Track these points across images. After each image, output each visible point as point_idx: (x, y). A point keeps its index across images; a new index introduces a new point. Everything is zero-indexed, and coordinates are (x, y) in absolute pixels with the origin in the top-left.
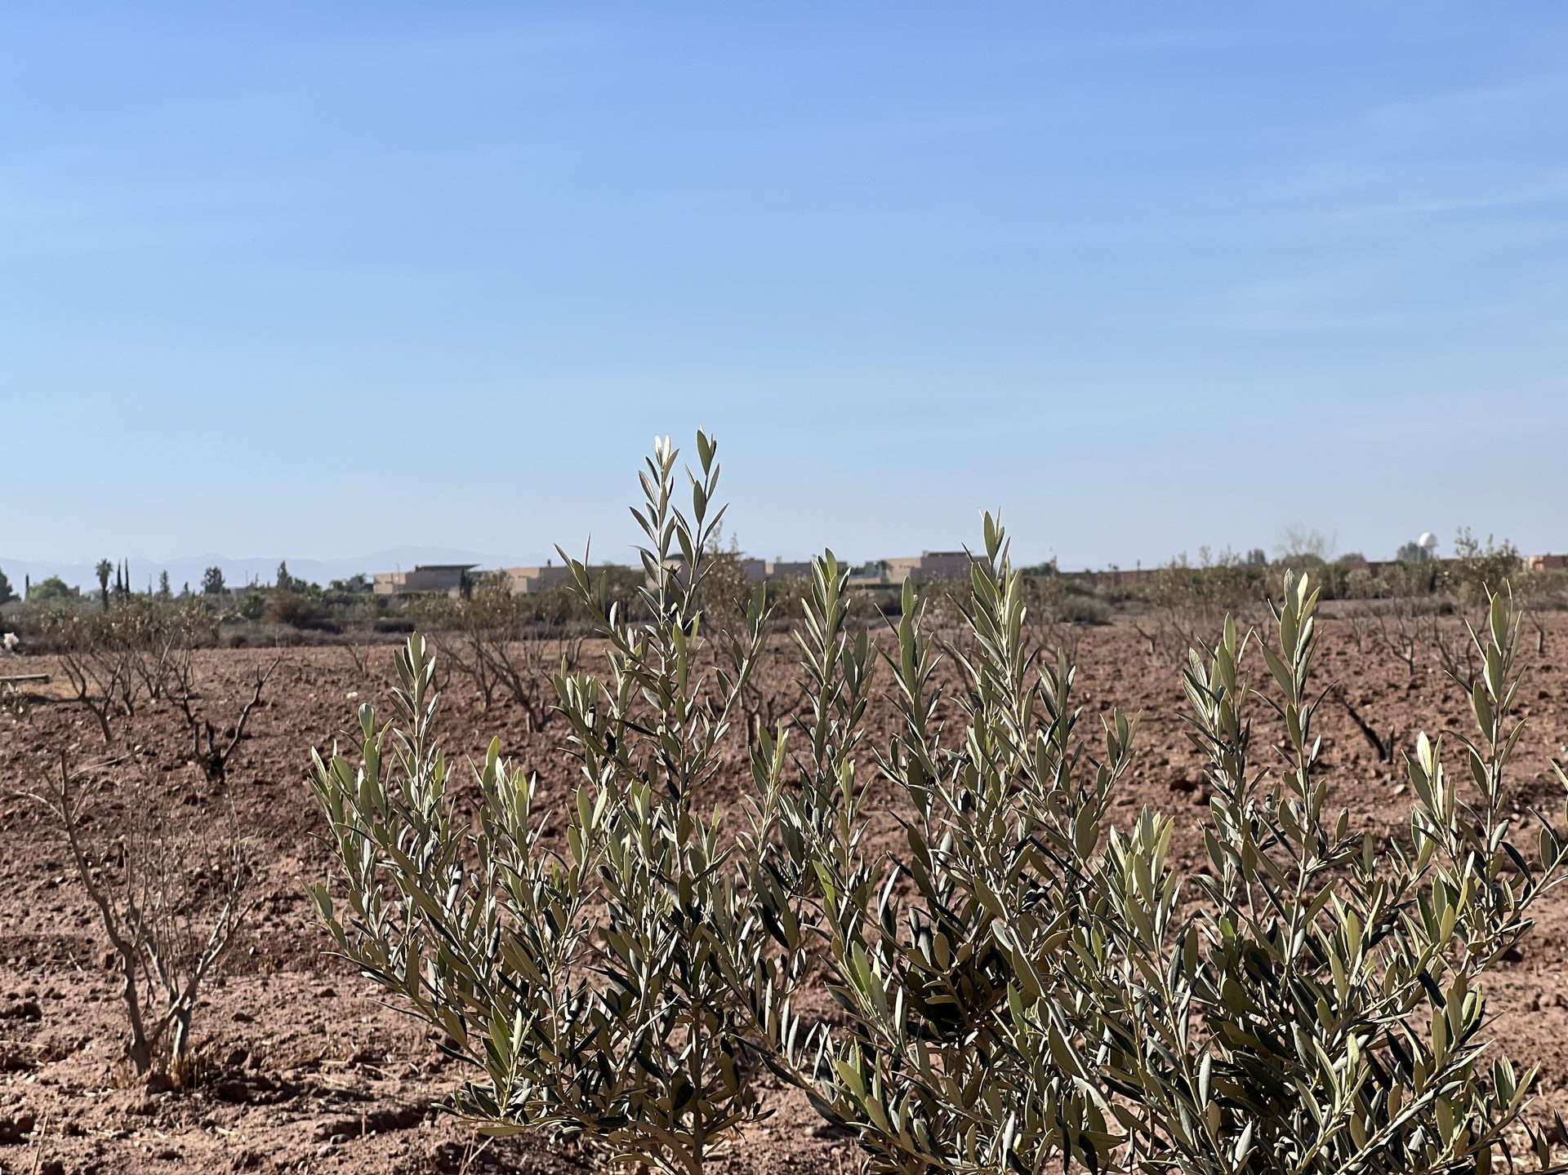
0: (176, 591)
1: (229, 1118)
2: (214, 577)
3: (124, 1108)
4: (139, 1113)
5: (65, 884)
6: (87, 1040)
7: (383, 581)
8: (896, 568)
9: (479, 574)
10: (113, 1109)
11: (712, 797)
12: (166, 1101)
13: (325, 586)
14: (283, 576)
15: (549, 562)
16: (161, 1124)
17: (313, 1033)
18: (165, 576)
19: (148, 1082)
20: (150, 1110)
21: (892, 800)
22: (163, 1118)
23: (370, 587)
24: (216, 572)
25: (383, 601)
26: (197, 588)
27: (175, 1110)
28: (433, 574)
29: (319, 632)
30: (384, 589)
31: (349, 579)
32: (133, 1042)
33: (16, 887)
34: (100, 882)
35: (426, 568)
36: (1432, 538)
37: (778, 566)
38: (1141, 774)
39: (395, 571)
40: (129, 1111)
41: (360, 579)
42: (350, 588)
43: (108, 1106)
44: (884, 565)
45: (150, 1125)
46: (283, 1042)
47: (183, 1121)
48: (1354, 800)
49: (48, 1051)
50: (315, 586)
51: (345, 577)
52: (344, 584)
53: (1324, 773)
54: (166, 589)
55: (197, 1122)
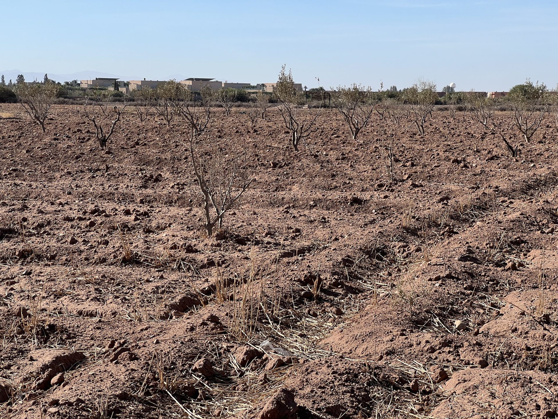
0: (7, 83)
1: (245, 249)
2: (21, 78)
3: (210, 244)
4: (215, 246)
5: (98, 177)
6: (170, 224)
7: (84, 83)
8: (268, 87)
9: (120, 82)
10: (206, 244)
11: (292, 158)
12: (223, 243)
13: (63, 84)
14: (46, 79)
15: (145, 79)
16: (224, 250)
17: (248, 225)
18: (3, 77)
19: (216, 236)
20: (219, 245)
21: (355, 162)
22: (224, 248)
23: (79, 84)
24: (22, 76)
25: (84, 90)
26: (14, 81)
27: (227, 246)
28: (102, 81)
29: (71, 100)
30: (84, 86)
31: (71, 81)
32: (207, 223)
33: (81, 177)
34: (110, 177)
35: (100, 79)
36: (454, 84)
37: (226, 84)
38: (434, 158)
39: (89, 79)
40: (212, 245)
41: (76, 82)
42: (72, 85)
43: (204, 243)
44: (263, 85)
45: (220, 250)
46: (238, 227)
47: (230, 249)
48: (517, 168)
49: (158, 227)
50: (59, 83)
51: (70, 81)
52: (69, 83)
53: (497, 160)
54: (3, 81)
55: (236, 250)
